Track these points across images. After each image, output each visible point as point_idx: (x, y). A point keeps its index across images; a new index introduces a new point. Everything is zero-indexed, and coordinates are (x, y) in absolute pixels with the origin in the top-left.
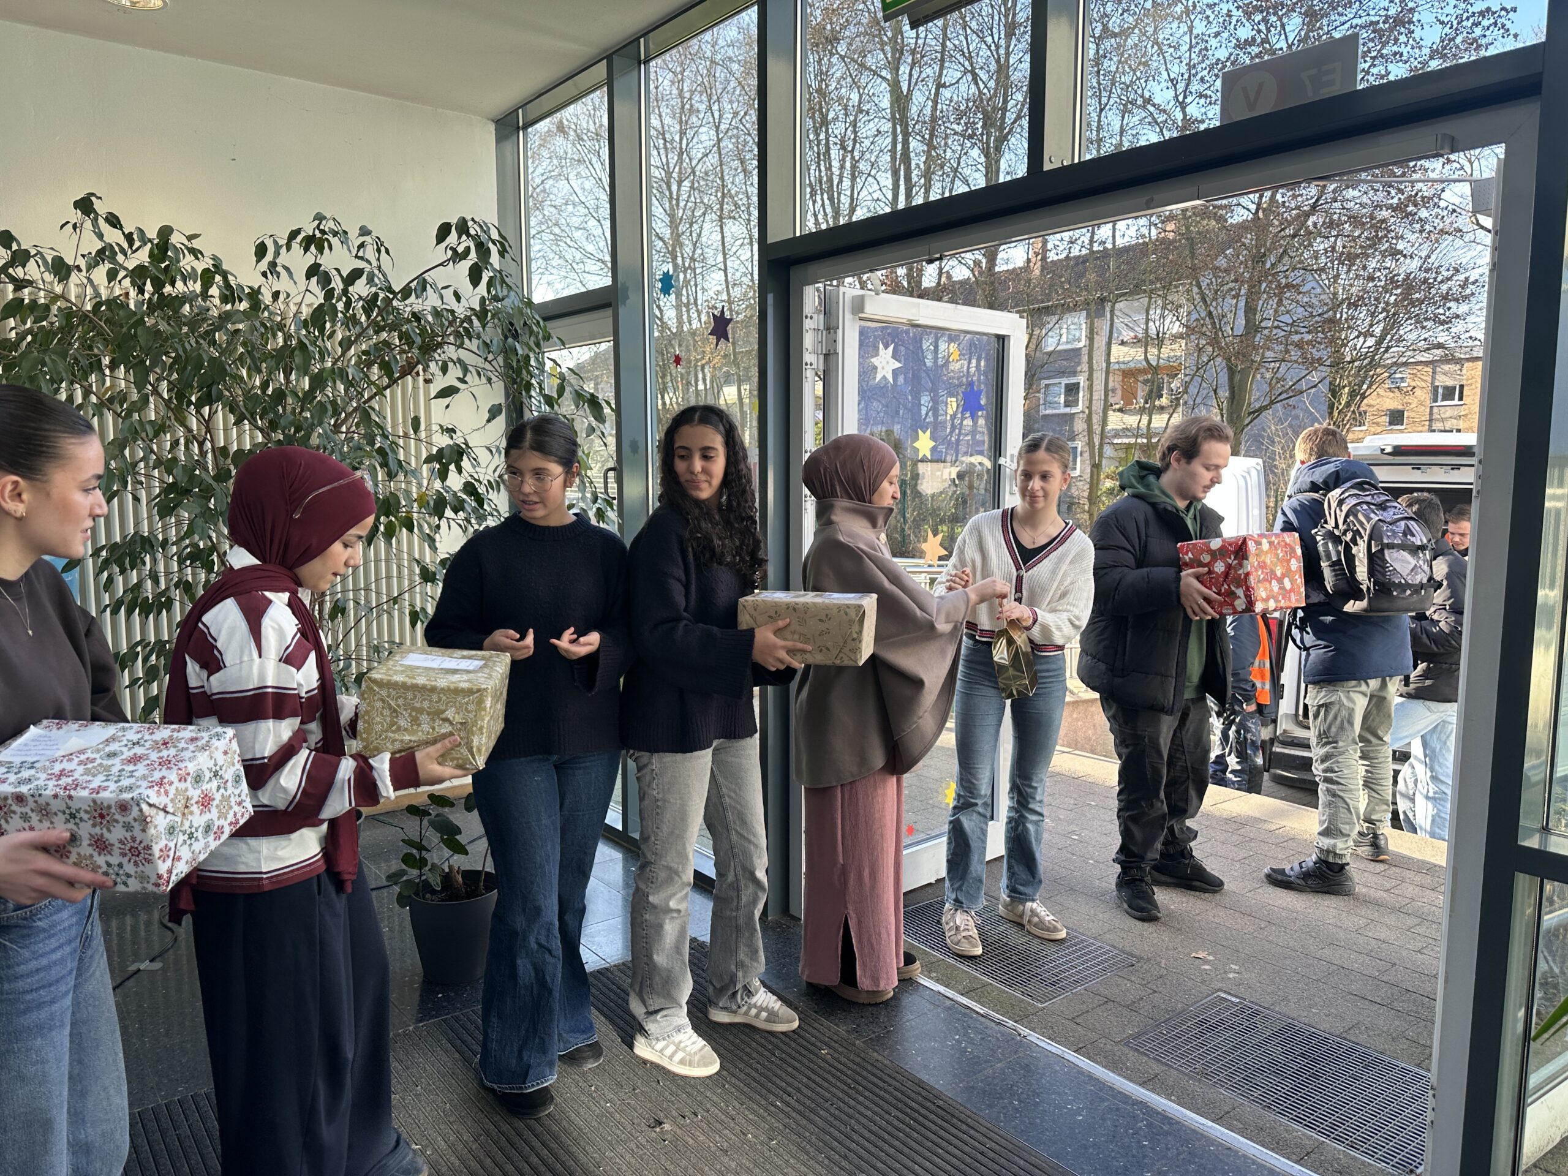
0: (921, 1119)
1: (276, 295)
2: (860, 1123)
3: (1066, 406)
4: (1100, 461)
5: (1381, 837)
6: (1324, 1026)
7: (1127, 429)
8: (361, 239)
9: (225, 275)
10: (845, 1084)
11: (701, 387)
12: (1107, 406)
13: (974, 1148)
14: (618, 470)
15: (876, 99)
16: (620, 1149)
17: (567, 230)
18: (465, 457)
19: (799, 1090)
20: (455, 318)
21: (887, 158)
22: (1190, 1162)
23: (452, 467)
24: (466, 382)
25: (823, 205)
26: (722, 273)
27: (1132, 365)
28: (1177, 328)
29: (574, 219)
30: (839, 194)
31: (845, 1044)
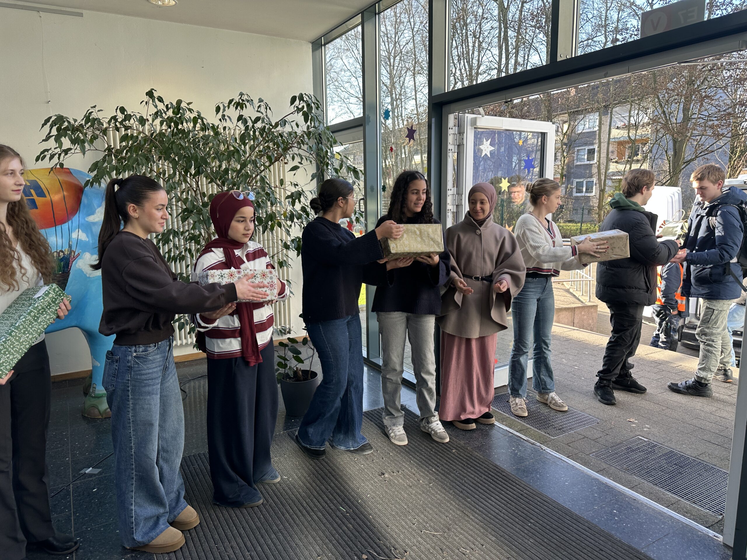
0: (495, 480)
1: (225, 128)
2: (468, 479)
3: (588, 160)
4: (604, 188)
5: (729, 371)
6: (688, 453)
7: (619, 172)
8: (259, 104)
9: (202, 119)
10: (463, 464)
11: (403, 156)
12: (609, 160)
13: (518, 492)
14: (365, 199)
15: (491, 11)
16: (367, 483)
17: (341, 83)
18: (302, 196)
19: (442, 465)
20: (297, 136)
21: (496, 40)
22: (616, 504)
23: (297, 201)
24: (302, 164)
25: (464, 64)
26: (414, 100)
27: (622, 139)
28: (646, 120)
29: (345, 77)
30: (472, 59)
31: (463, 448)
